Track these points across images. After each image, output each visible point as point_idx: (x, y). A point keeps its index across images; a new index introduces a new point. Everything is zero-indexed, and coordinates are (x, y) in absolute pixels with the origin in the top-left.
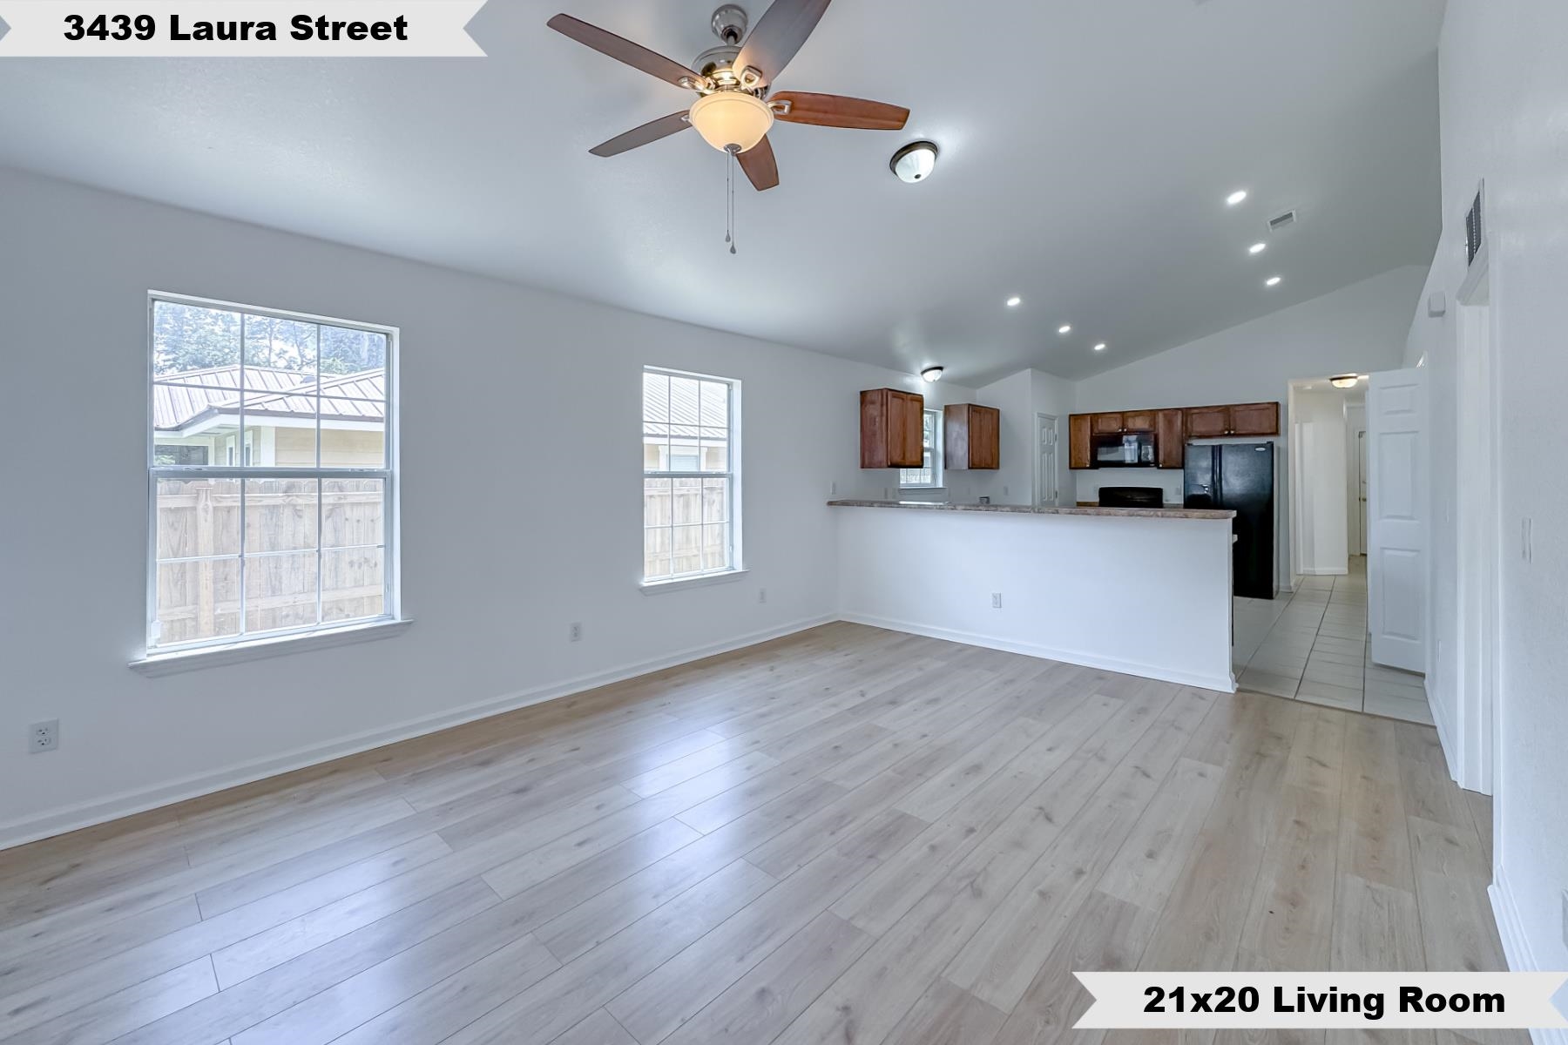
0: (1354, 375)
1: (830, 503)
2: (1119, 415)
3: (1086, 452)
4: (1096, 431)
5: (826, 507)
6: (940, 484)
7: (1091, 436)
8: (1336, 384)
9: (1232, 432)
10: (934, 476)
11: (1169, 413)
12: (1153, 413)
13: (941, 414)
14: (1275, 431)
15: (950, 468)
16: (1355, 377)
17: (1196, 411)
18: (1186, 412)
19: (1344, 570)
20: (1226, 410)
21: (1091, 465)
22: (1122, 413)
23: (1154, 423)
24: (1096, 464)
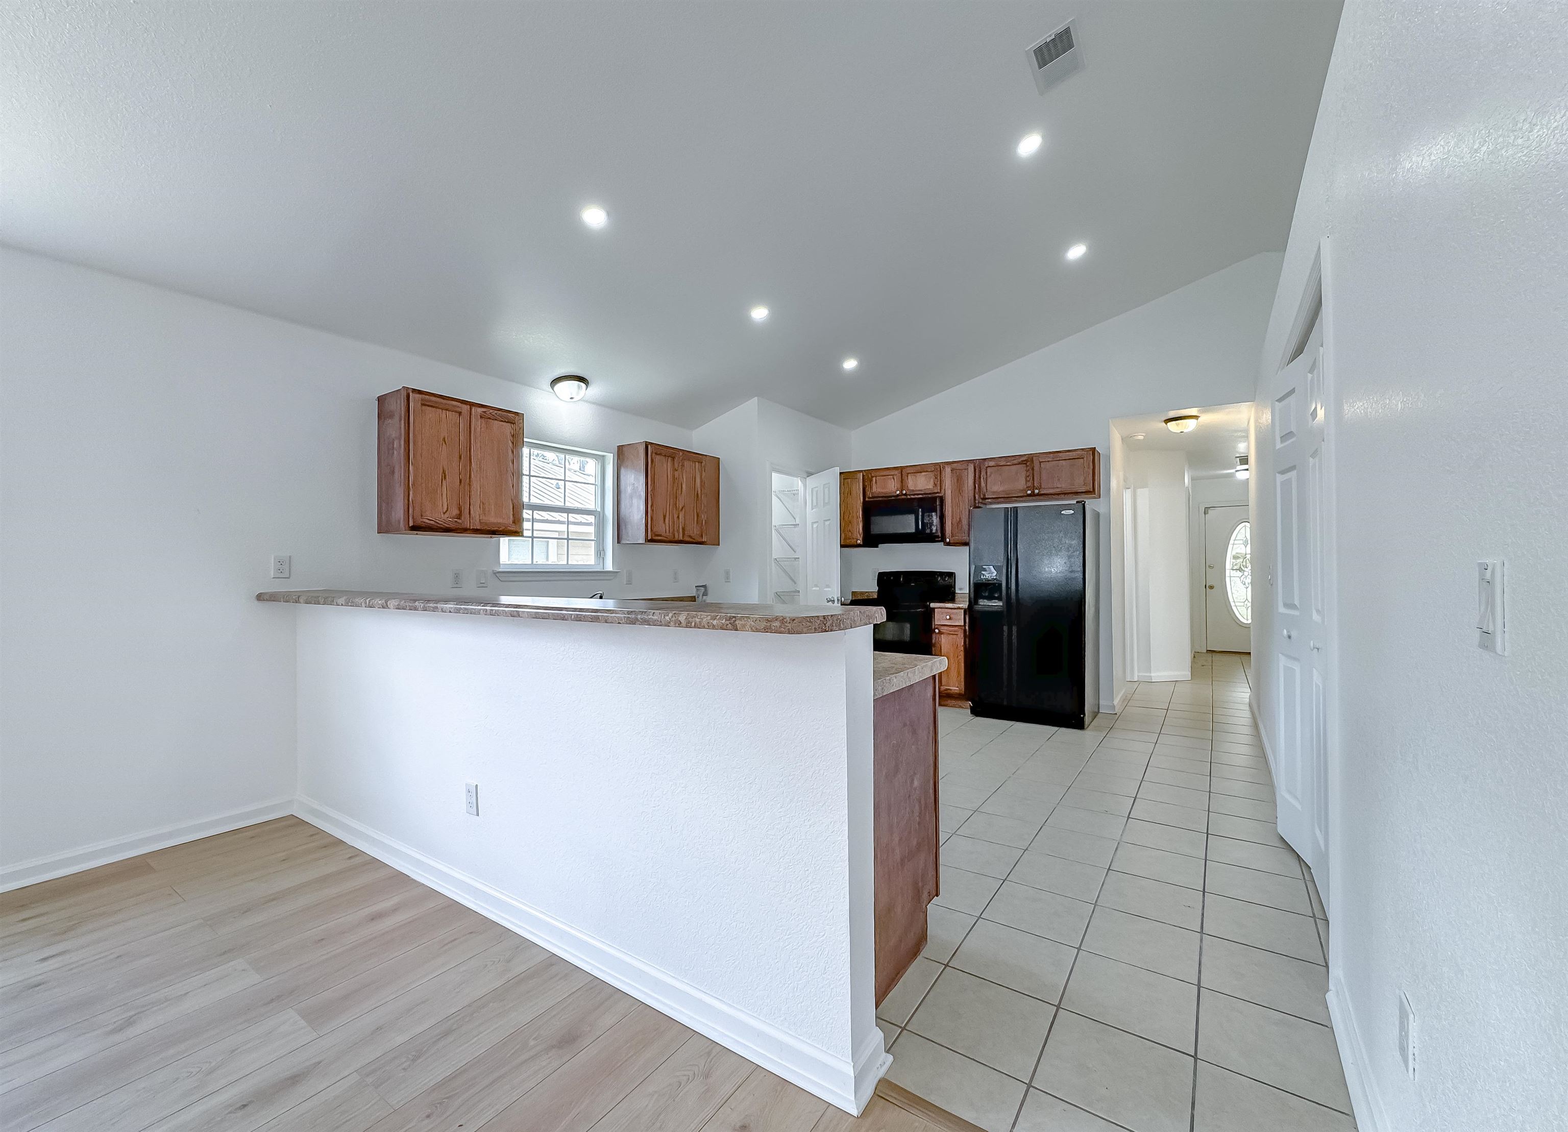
0: (1193, 411)
1: (260, 597)
2: (896, 472)
3: (858, 524)
4: (869, 494)
5: (256, 602)
6: (609, 566)
7: (864, 502)
8: (1172, 426)
9: (1037, 491)
10: (600, 553)
11: (958, 467)
12: (937, 469)
13: (610, 458)
14: (1090, 488)
15: (623, 542)
16: (1196, 417)
17: (992, 463)
18: (979, 466)
19: (1186, 674)
20: (1028, 462)
21: (864, 539)
22: (901, 469)
23: (939, 480)
24: (872, 540)
